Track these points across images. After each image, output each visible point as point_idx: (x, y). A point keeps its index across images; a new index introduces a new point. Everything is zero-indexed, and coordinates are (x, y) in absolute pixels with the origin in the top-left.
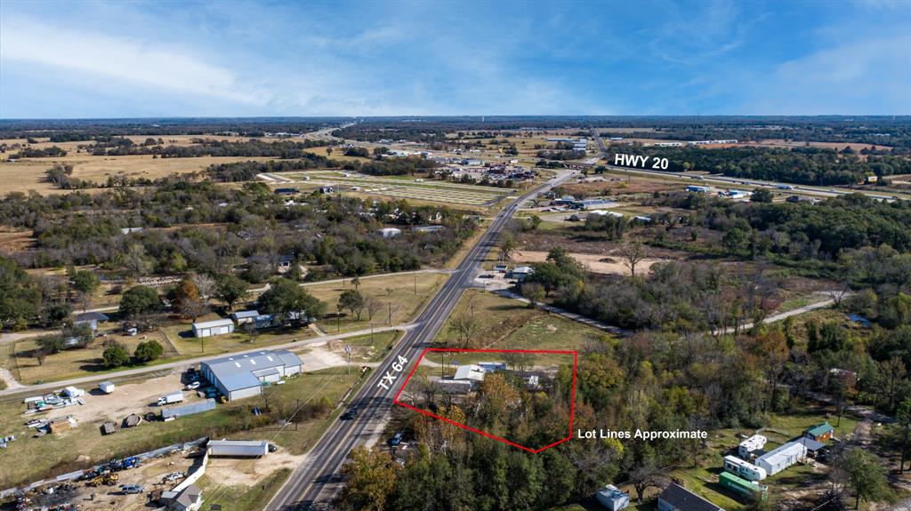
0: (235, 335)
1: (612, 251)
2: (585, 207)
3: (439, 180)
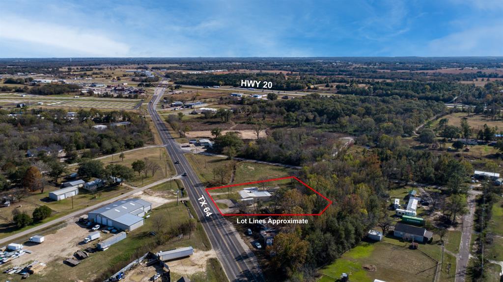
0: (81, 196)
1: (231, 128)
2: (193, 106)
3: (88, 96)
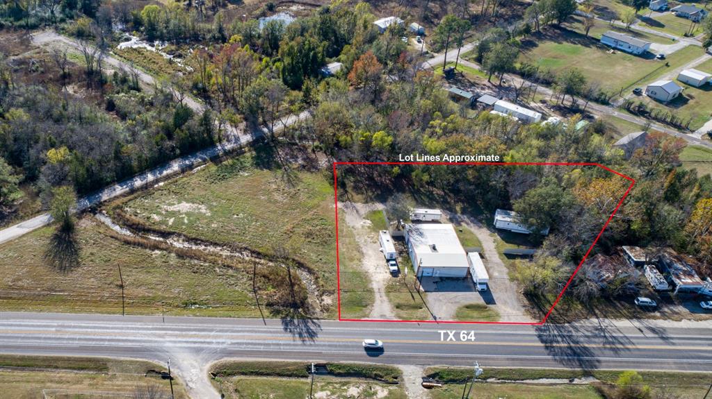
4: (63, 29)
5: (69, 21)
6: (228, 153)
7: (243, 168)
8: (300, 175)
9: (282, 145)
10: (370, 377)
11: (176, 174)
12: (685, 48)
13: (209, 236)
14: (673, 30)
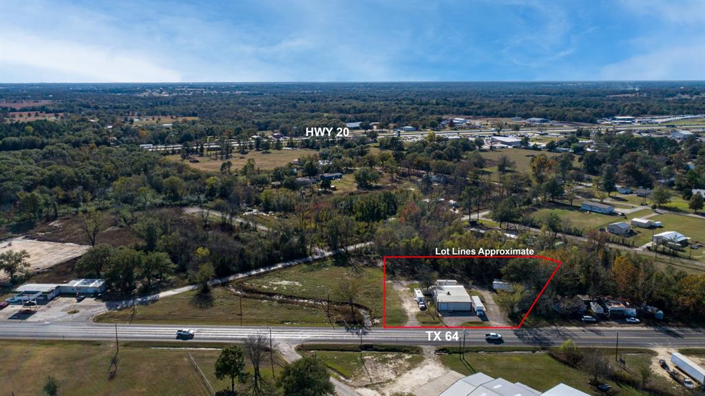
4: (205, 206)
5: (209, 202)
6: (315, 260)
7: (326, 266)
8: (364, 269)
9: (353, 257)
10: (401, 351)
11: (279, 269)
12: (641, 211)
13: (300, 295)
14: (633, 202)
